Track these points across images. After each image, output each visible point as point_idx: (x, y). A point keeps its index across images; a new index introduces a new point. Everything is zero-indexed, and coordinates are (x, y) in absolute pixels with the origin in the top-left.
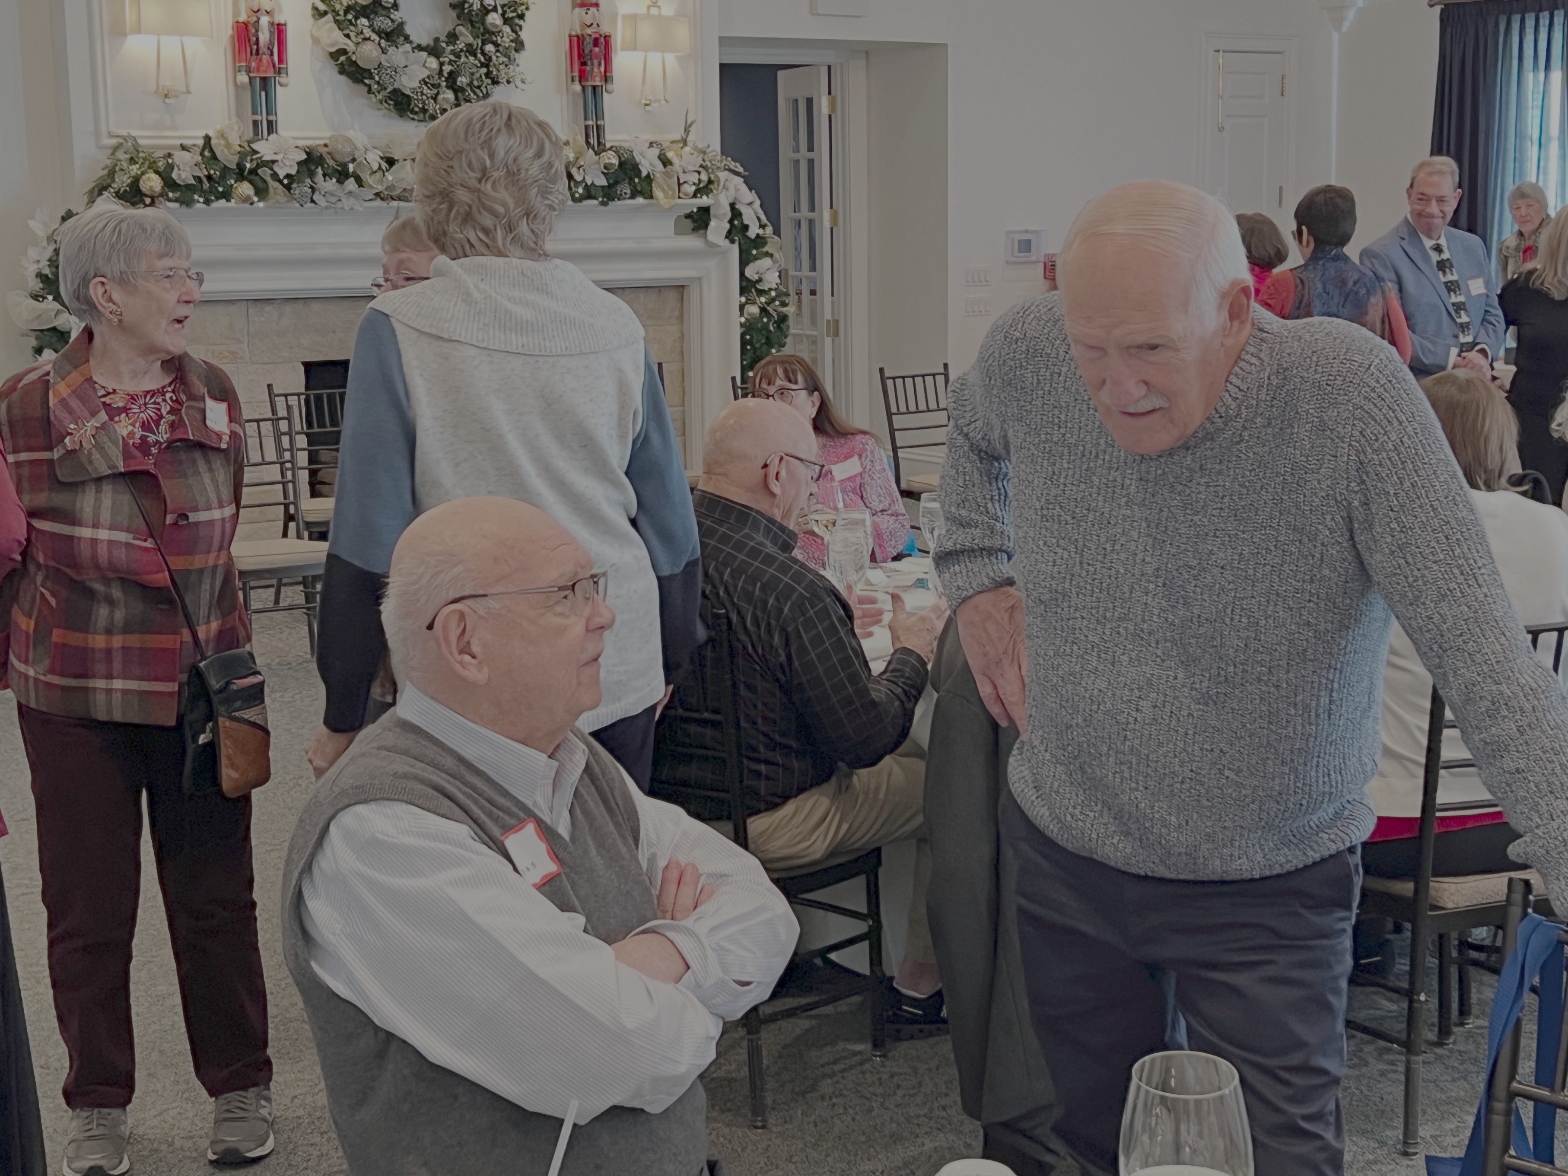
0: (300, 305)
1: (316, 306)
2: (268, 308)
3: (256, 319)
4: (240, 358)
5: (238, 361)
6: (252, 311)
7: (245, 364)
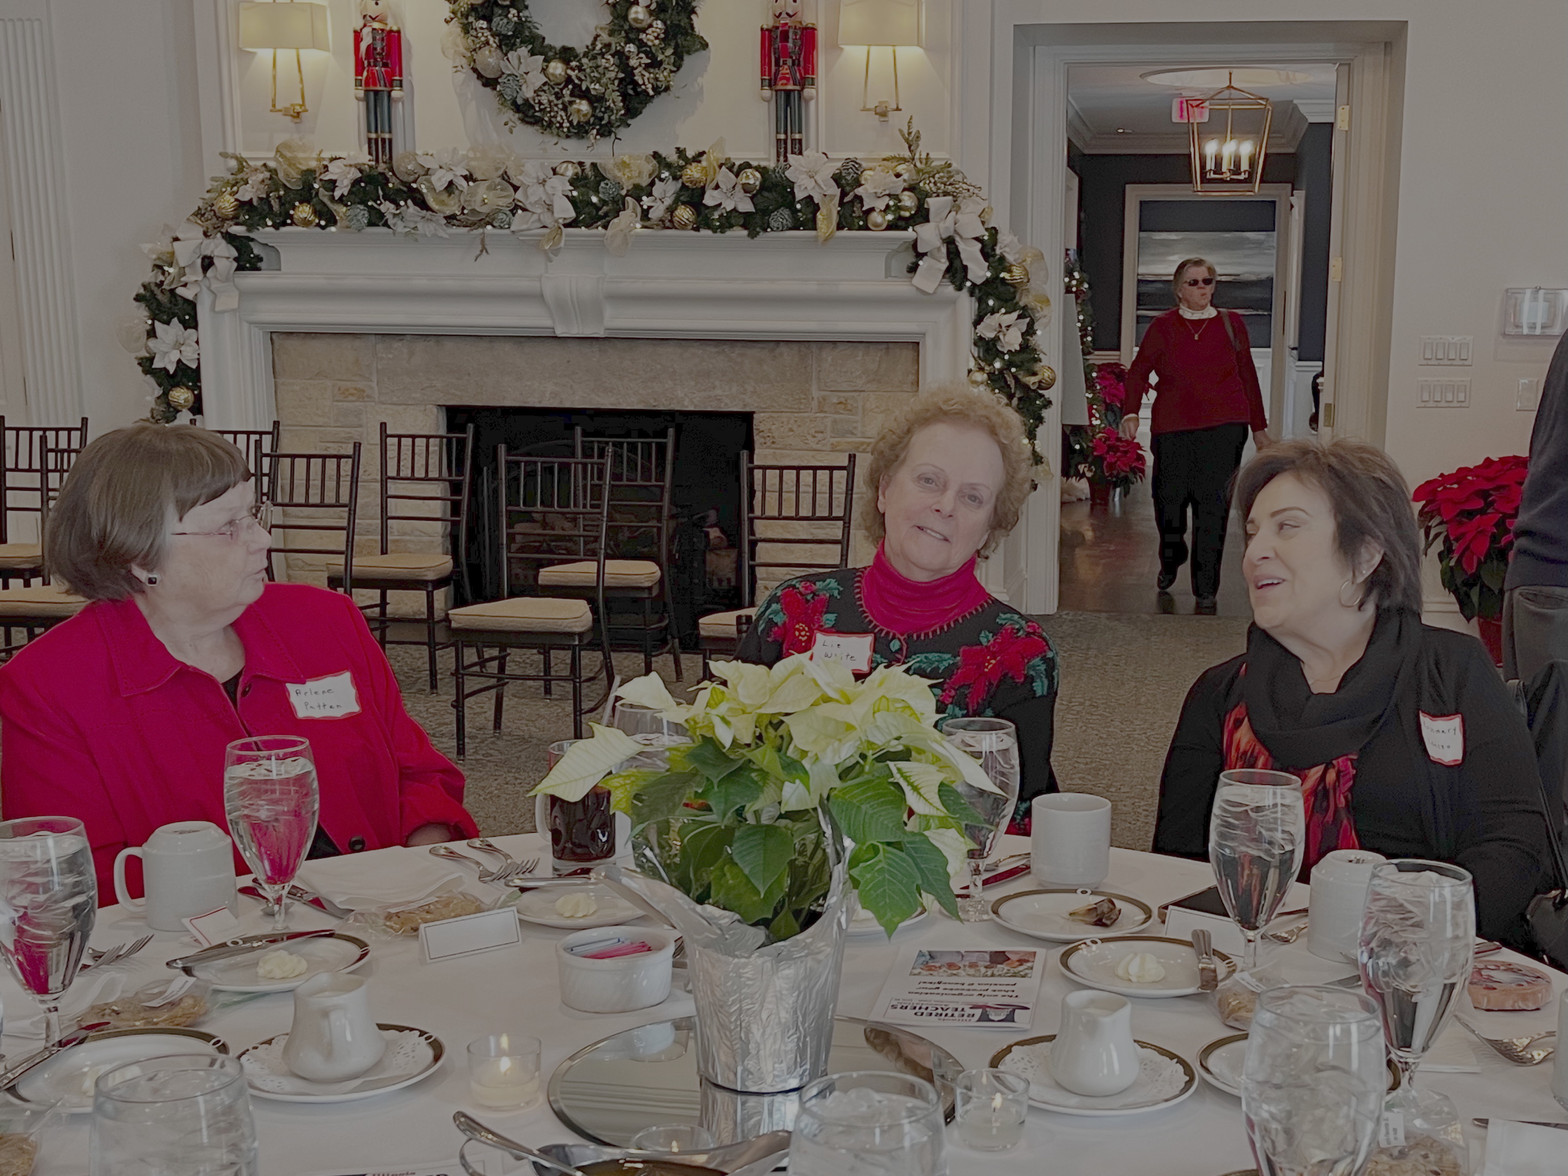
0: (432, 343)
1: (449, 344)
2: (397, 344)
3: (384, 355)
4: (368, 396)
5: (366, 399)
6: (380, 347)
7: (373, 404)
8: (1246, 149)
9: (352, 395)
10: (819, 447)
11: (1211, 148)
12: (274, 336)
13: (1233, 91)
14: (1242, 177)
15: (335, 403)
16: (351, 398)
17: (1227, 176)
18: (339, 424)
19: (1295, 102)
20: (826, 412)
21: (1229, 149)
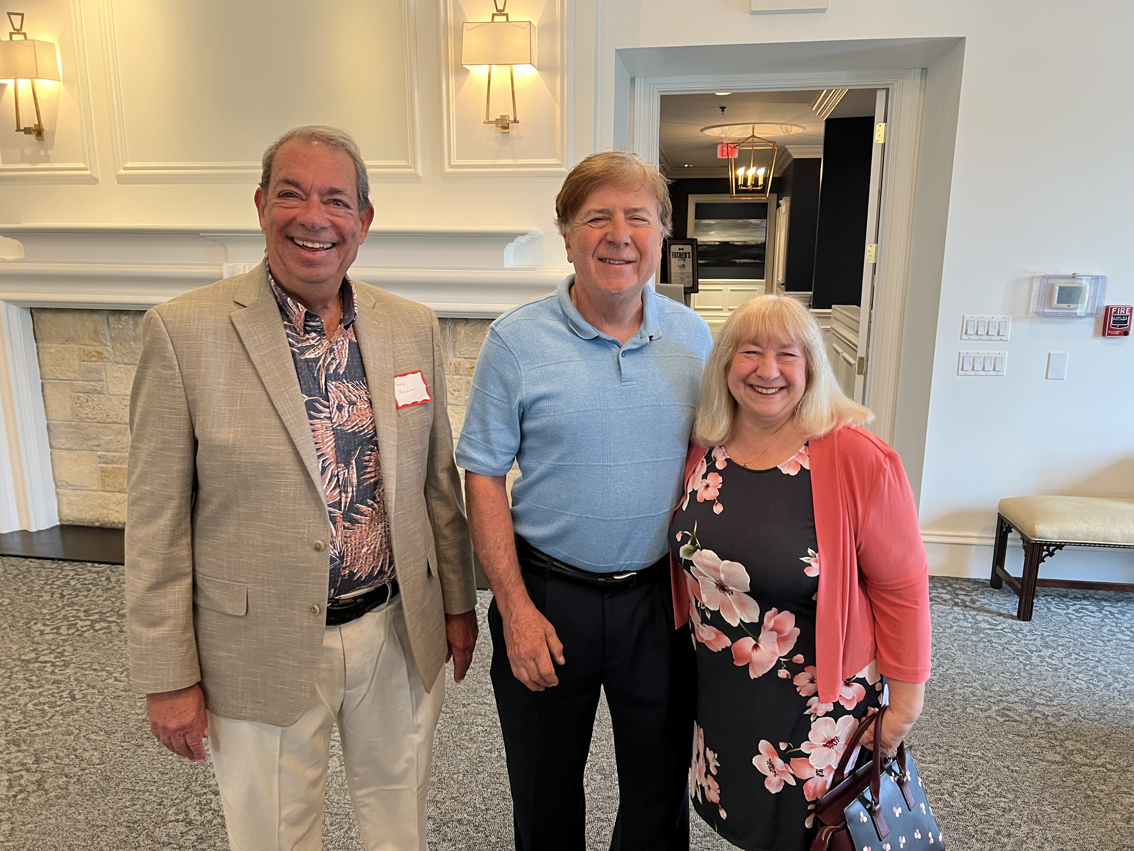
2: (125, 318)
3: (116, 326)
4: (106, 358)
5: (105, 360)
6: (111, 319)
7: (110, 363)
8: (761, 172)
9: (94, 356)
10: (456, 402)
11: (741, 172)
12: (33, 311)
13: (755, 139)
14: (759, 188)
15: (82, 363)
16: (93, 359)
17: (750, 188)
18: (86, 379)
19: (786, 147)
20: (461, 375)
21: (752, 172)
